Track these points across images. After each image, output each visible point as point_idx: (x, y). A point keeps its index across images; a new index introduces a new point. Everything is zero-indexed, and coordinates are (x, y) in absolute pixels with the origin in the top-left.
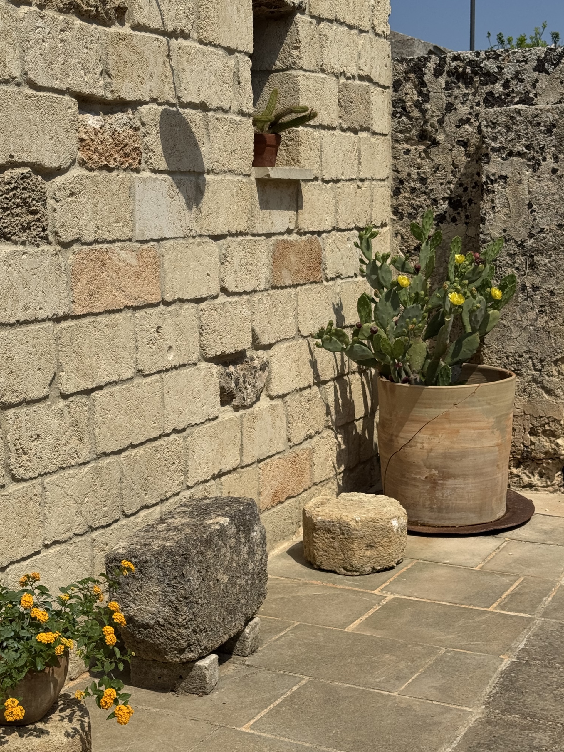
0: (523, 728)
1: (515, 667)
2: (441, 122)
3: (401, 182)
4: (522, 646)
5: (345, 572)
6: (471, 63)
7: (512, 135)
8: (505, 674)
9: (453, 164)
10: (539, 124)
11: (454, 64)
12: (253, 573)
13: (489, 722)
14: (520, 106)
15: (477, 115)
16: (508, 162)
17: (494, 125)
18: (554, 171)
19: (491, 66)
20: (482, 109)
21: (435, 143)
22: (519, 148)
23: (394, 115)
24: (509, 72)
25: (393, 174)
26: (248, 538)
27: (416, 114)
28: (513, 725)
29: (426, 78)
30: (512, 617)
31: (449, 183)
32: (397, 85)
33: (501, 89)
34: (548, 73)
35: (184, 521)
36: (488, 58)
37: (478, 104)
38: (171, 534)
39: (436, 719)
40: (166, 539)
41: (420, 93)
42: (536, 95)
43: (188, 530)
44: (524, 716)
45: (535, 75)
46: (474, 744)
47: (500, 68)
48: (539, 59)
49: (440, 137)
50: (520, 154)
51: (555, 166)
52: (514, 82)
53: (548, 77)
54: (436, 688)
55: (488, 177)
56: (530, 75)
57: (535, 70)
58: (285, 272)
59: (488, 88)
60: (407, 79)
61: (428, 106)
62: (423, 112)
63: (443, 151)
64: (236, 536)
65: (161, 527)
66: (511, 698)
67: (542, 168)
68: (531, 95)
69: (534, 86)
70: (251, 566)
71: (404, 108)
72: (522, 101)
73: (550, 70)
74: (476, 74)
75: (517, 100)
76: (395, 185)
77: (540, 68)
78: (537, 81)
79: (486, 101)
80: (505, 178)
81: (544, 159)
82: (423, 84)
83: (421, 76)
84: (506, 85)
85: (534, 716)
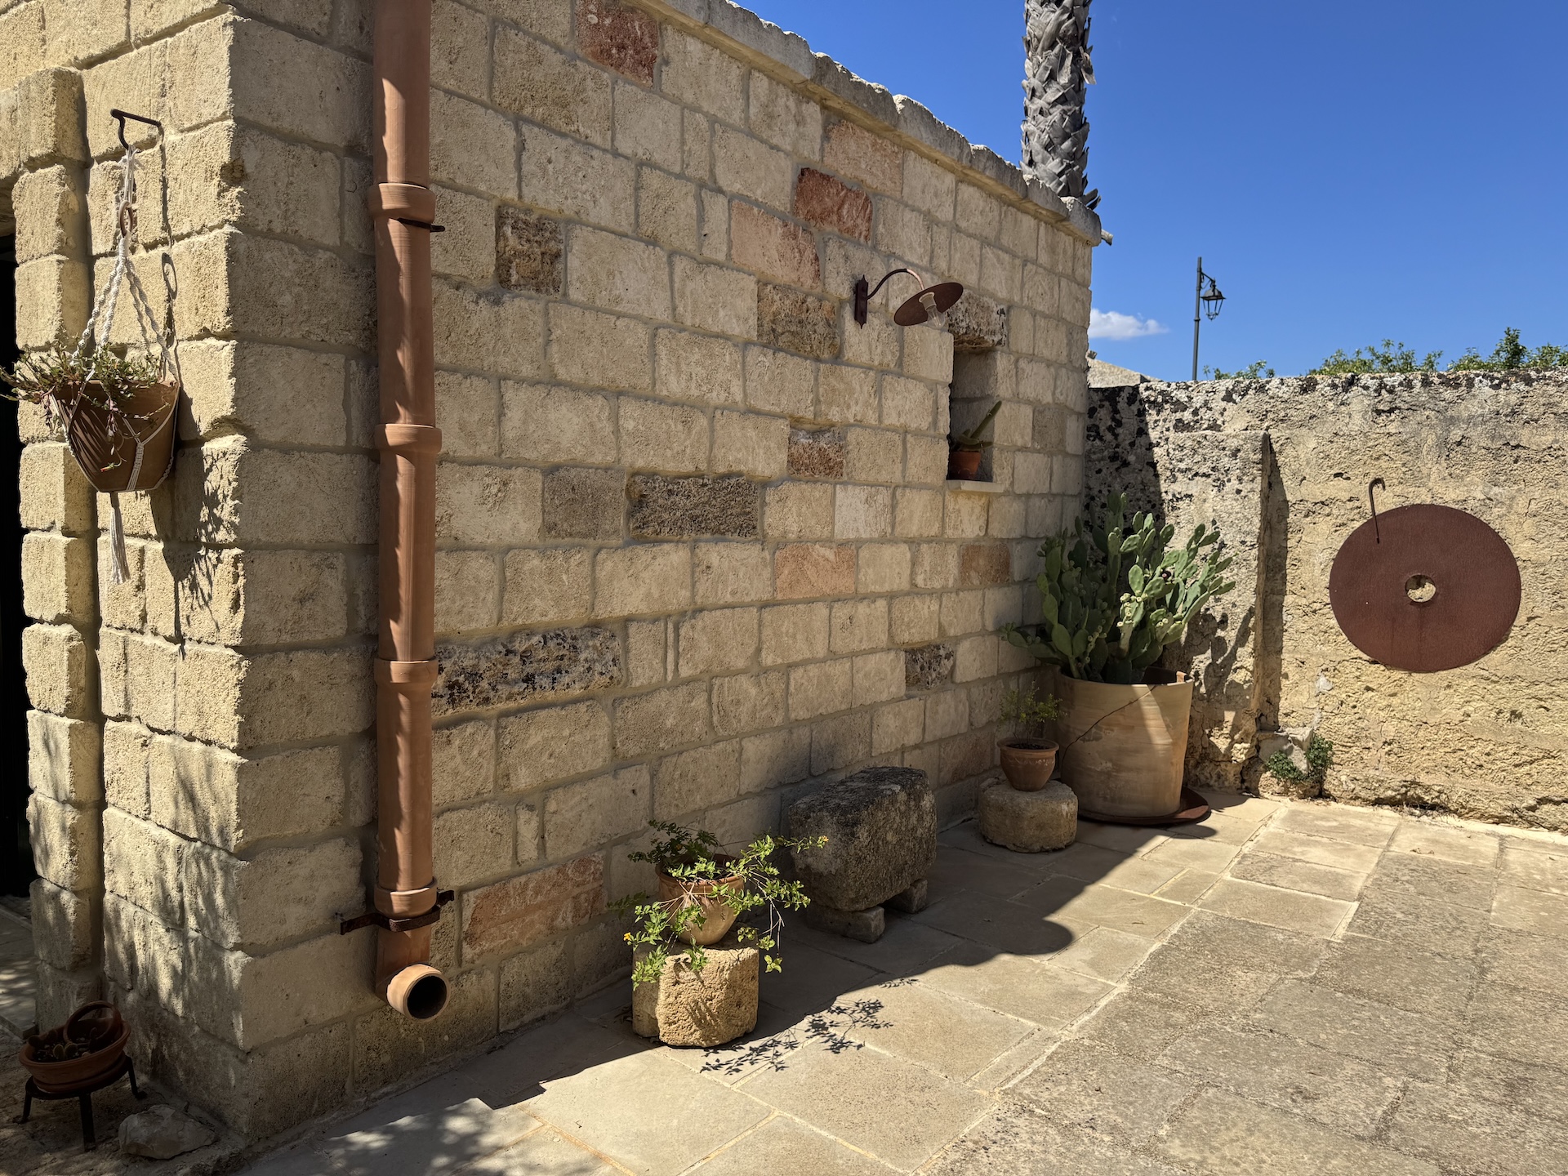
0: (1163, 1005)
1: (1164, 950)
2: (1132, 444)
3: (1093, 498)
4: (1175, 932)
5: (1014, 848)
6: (1162, 392)
7: (1198, 458)
8: (1154, 956)
9: (1142, 483)
10: (1224, 449)
11: (1147, 393)
12: (921, 839)
13: (1130, 997)
14: (1208, 432)
15: (1167, 439)
16: (1194, 482)
17: (1182, 448)
18: (1239, 492)
19: (1182, 396)
20: (1172, 434)
21: (1126, 464)
22: (1204, 469)
23: (1088, 437)
24: (1198, 401)
25: (1085, 491)
26: (918, 806)
27: (1108, 437)
28: (1152, 1002)
29: (1119, 406)
30: (1170, 904)
31: (1138, 500)
32: (1092, 412)
33: (1191, 417)
34: (1235, 402)
35: (861, 785)
36: (1178, 388)
37: (1168, 430)
38: (848, 795)
39: (1079, 989)
40: (843, 799)
41: (1113, 419)
42: (1224, 423)
43: (862, 793)
44: (1166, 995)
45: (1224, 404)
46: (1113, 1015)
47: (1190, 398)
48: (1227, 390)
49: (1131, 458)
50: (1204, 475)
51: (1240, 487)
52: (1203, 410)
53: (1235, 406)
54: (1085, 961)
55: (1174, 495)
56: (1218, 404)
57: (1223, 400)
58: (973, 574)
59: (1178, 415)
60: (1102, 406)
61: (1120, 431)
62: (1116, 436)
63: (1133, 472)
64: (907, 803)
65: (840, 788)
66: (1155, 978)
67: (1226, 489)
68: (1219, 422)
69: (1222, 414)
70: (920, 831)
71: (1098, 433)
72: (1210, 428)
73: (1238, 400)
74: (1167, 402)
75: (1205, 426)
76: (1085, 500)
77: (1228, 398)
78: (1225, 410)
79: (1176, 427)
80: (1190, 496)
81: (1229, 481)
82: (1116, 411)
83: (1114, 404)
84: (1195, 413)
85: (1176, 996)
